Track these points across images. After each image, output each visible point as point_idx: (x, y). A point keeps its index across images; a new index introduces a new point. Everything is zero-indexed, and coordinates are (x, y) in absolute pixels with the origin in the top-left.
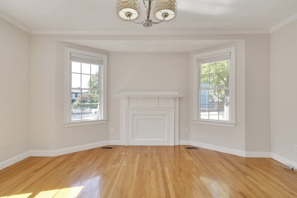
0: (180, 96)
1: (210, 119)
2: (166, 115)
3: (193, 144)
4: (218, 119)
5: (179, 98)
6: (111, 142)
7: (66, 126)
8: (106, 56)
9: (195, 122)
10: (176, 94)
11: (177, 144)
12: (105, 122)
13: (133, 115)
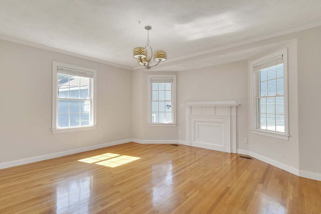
0: (237, 105)
1: (268, 129)
2: (223, 123)
3: (251, 154)
4: (275, 130)
5: (237, 107)
6: (180, 142)
7: (149, 125)
8: (175, 75)
9: (252, 132)
10: (234, 103)
11: (234, 152)
12: (175, 126)
13: (195, 121)
